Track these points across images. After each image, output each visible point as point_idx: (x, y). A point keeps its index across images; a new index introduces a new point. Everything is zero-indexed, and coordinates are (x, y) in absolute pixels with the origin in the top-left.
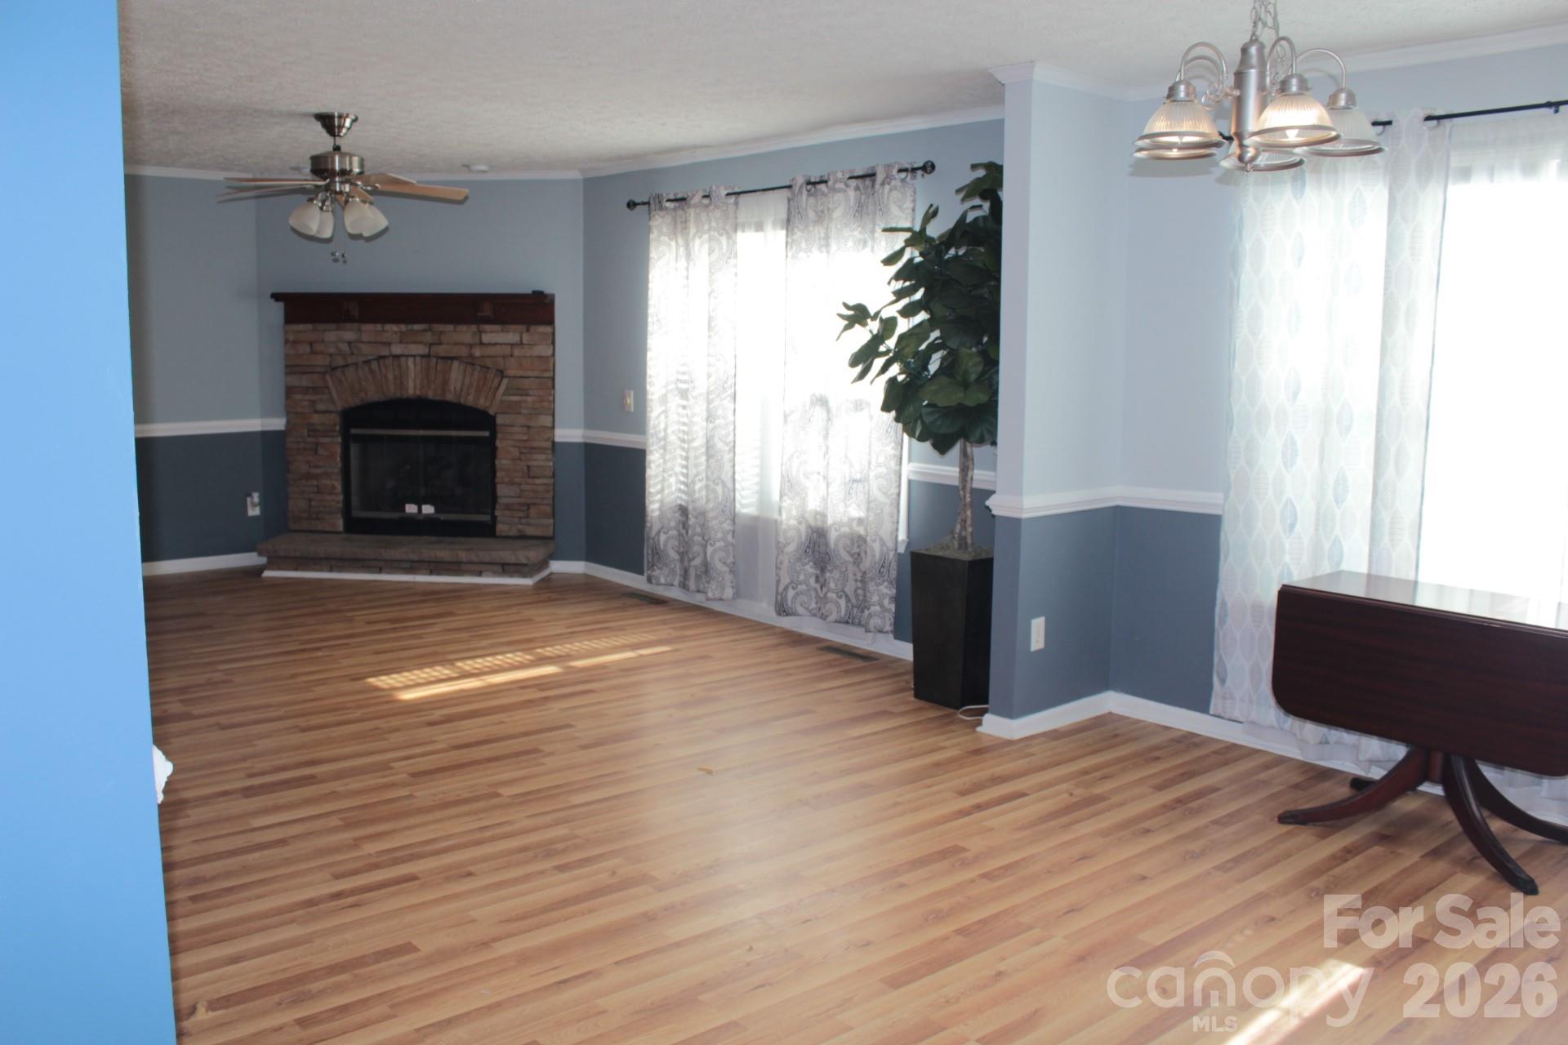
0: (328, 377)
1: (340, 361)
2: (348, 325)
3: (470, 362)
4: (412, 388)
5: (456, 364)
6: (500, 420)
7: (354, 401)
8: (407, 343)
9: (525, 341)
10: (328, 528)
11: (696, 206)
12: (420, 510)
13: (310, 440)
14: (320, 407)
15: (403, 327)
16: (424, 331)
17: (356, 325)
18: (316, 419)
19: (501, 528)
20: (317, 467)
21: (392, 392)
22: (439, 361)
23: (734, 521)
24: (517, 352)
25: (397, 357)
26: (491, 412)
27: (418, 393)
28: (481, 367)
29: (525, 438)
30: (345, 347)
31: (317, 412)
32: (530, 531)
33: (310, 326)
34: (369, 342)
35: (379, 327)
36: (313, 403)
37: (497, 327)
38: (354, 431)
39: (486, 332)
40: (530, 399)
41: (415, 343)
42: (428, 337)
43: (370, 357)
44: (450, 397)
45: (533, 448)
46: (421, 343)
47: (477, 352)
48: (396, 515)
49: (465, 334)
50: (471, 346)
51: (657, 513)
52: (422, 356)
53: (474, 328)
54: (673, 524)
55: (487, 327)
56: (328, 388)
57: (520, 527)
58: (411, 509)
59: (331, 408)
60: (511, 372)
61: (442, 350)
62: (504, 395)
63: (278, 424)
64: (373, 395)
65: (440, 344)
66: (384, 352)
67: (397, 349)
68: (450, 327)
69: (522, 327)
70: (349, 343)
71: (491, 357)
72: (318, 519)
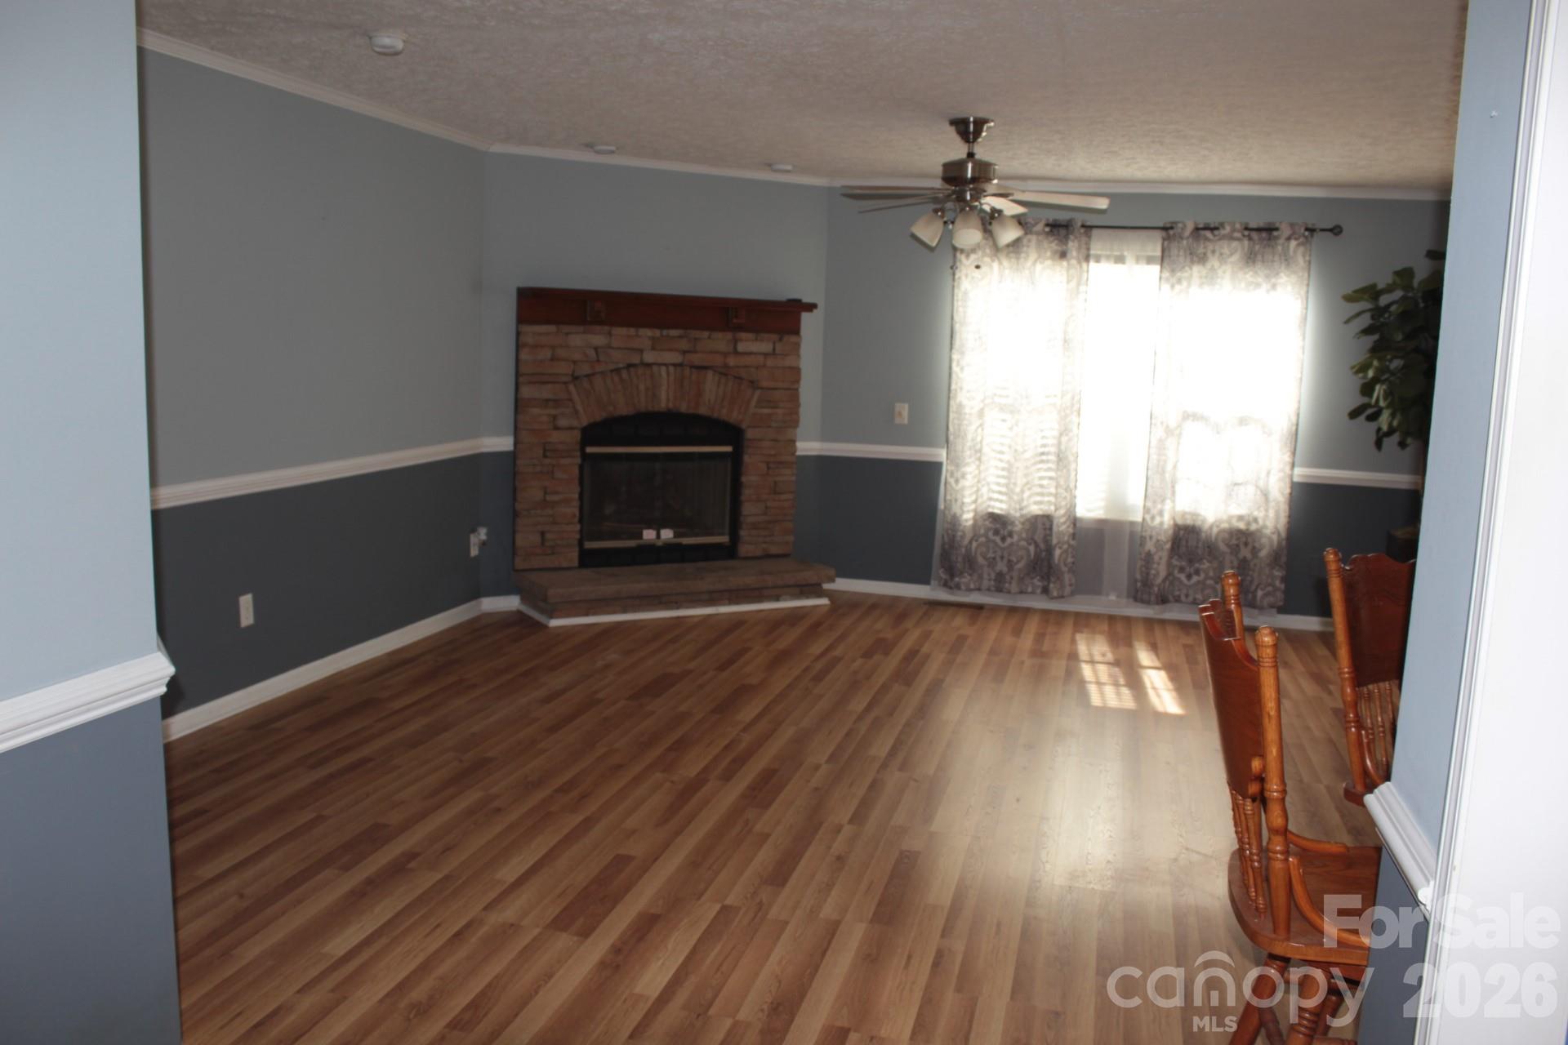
0: (572, 387)
1: (585, 369)
2: (598, 328)
3: (724, 372)
4: (665, 399)
5: (710, 374)
6: (750, 434)
7: (599, 416)
8: (662, 350)
9: (777, 351)
10: (565, 565)
11: (1038, 234)
12: (658, 536)
13: (547, 461)
14: (562, 422)
15: (657, 333)
16: (680, 337)
17: (606, 328)
18: (556, 437)
19: (744, 549)
20: (556, 493)
21: (643, 404)
22: (693, 370)
23: (1075, 524)
24: (770, 362)
25: (649, 365)
26: (744, 426)
27: (671, 405)
28: (735, 377)
29: (773, 452)
30: (592, 353)
31: (556, 428)
32: (774, 550)
33: (552, 328)
34: (619, 348)
35: (632, 331)
36: (555, 417)
37: (751, 336)
38: (589, 450)
39: (741, 340)
40: (780, 411)
41: (670, 350)
42: (684, 345)
43: (621, 366)
44: (703, 411)
45: (781, 463)
46: (677, 350)
47: (732, 361)
48: (632, 543)
49: (719, 341)
50: (725, 355)
51: (970, 523)
52: (675, 365)
53: (729, 335)
54: (982, 531)
55: (743, 335)
56: (571, 400)
57: (764, 546)
58: (649, 535)
59: (575, 423)
60: (765, 384)
61: (696, 359)
62: (756, 407)
63: (503, 443)
64: (623, 409)
65: (695, 352)
66: (636, 360)
67: (649, 357)
68: (706, 334)
69: (775, 337)
70: (596, 349)
71: (746, 367)
72: (553, 553)
